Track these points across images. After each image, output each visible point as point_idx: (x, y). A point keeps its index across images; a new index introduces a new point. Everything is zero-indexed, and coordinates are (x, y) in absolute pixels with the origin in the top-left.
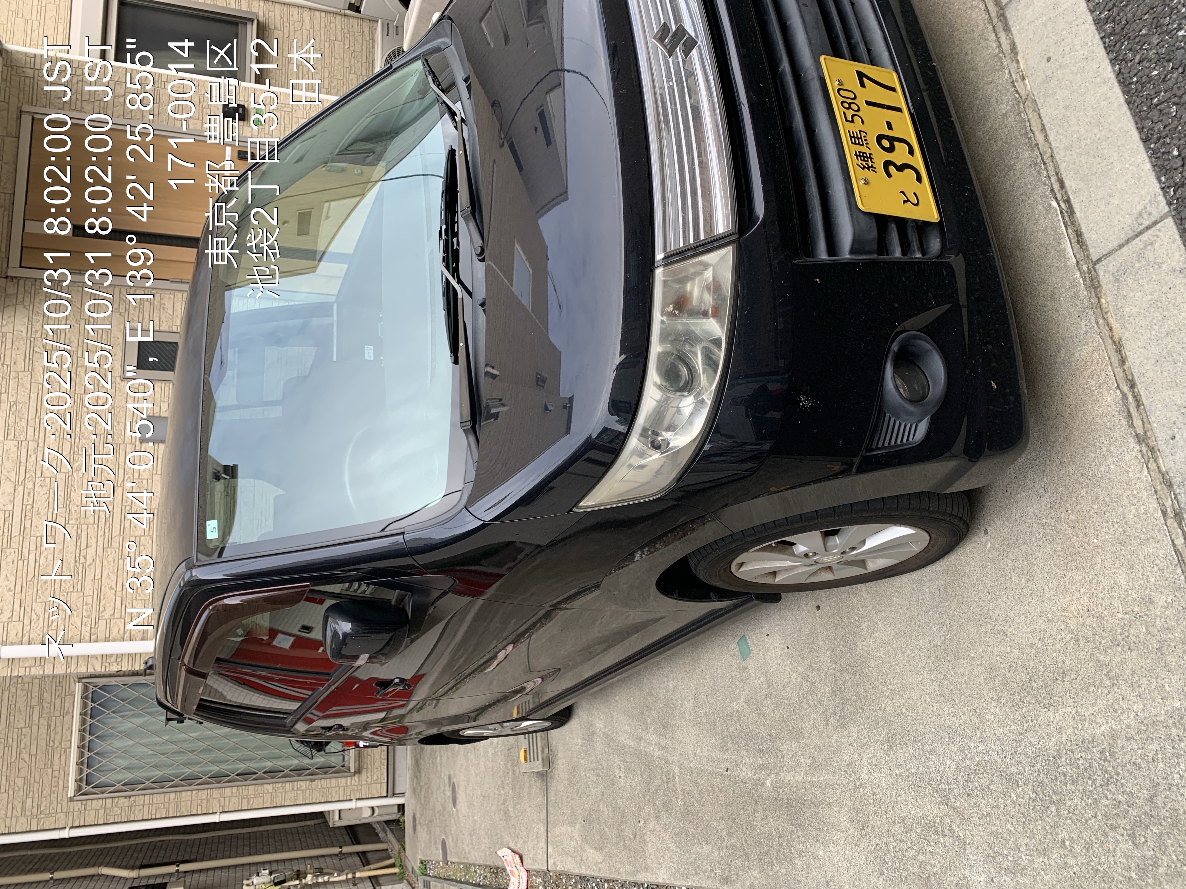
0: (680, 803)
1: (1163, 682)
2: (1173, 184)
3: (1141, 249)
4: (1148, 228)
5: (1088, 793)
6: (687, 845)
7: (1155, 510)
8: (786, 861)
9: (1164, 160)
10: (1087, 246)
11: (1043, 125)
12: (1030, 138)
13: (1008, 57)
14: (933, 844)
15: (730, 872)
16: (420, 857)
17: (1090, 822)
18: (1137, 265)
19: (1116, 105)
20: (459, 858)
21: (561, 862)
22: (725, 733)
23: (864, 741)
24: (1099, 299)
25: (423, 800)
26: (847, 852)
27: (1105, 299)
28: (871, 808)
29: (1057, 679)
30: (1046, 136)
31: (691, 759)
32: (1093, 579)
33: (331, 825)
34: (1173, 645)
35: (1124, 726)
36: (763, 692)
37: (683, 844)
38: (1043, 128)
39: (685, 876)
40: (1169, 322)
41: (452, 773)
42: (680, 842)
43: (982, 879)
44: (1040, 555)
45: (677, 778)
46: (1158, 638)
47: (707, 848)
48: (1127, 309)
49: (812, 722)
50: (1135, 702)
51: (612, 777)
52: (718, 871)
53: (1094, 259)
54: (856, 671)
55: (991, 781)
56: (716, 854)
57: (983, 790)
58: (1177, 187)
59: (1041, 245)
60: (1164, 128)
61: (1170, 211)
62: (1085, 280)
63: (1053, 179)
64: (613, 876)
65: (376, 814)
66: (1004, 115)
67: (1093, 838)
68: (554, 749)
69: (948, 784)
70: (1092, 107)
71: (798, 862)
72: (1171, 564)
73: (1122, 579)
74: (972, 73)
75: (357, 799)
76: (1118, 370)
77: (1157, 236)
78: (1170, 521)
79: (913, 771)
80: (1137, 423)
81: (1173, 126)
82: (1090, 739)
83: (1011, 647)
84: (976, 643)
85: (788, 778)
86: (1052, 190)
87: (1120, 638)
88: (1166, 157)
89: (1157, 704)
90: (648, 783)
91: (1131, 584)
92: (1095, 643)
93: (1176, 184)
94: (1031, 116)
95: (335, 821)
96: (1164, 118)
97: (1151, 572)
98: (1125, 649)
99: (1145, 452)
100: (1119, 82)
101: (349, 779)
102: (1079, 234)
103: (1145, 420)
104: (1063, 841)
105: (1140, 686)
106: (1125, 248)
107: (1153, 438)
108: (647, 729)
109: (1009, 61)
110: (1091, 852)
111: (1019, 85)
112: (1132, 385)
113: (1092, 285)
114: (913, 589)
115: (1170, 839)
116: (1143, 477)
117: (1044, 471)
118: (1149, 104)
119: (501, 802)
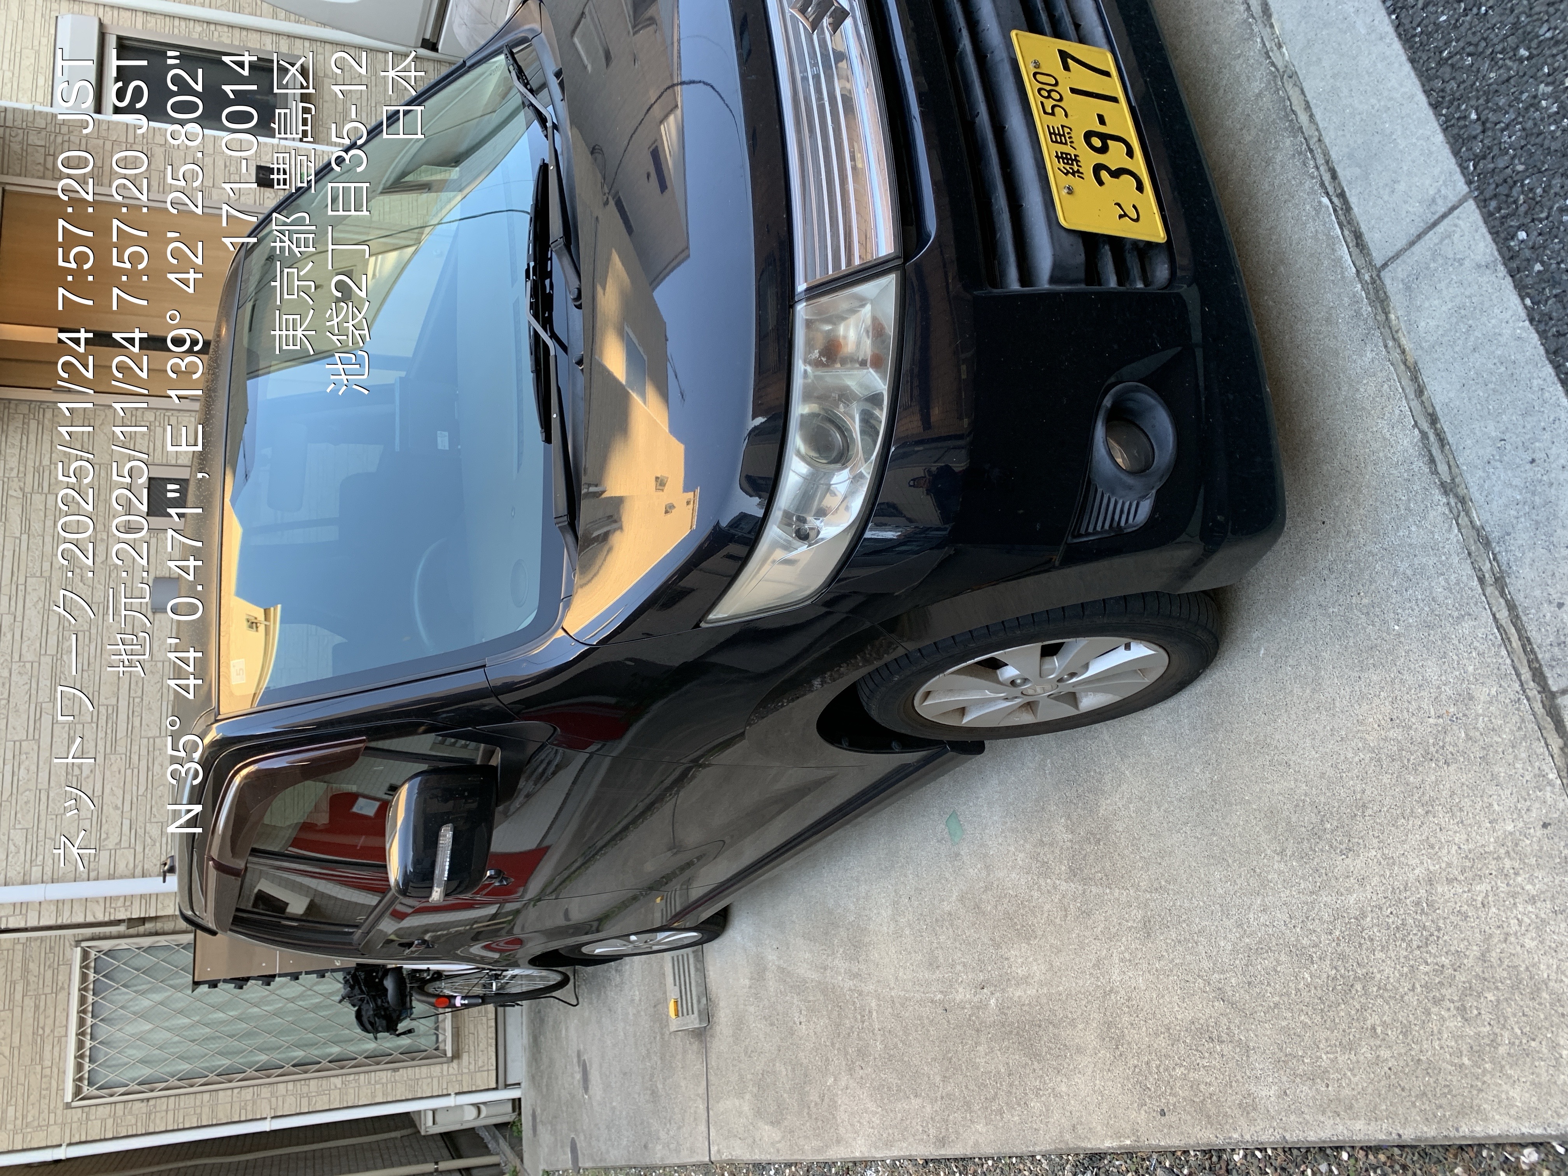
0: (879, 1046)
1: (1490, 800)
2: (1472, 157)
3: (1435, 245)
4: (1444, 216)
5: (1402, 960)
6: (890, 1101)
7: (1469, 577)
8: (1019, 1105)
9: (1461, 128)
10: (1369, 249)
11: (1307, 102)
12: (1292, 120)
13: (1259, 22)
14: (1207, 1055)
15: (947, 1129)
16: (543, 1166)
17: (1406, 998)
18: (1432, 265)
19: (1396, 65)
20: (594, 1161)
21: (728, 1147)
22: (935, 945)
23: (1113, 930)
24: (1386, 314)
25: (545, 1090)
26: (1098, 1082)
27: (1395, 313)
28: (1126, 1018)
29: (1355, 815)
30: (1311, 116)
31: (892, 985)
32: (1395, 678)
33: (423, 1133)
34: (1500, 750)
35: (1444, 865)
36: (982, 884)
37: (886, 1101)
38: (1308, 107)
39: (889, 1144)
40: (1476, 333)
41: (582, 1047)
42: (882, 1099)
43: (1272, 1093)
44: (1327, 656)
45: (874, 1014)
46: (1481, 743)
47: (916, 1102)
48: (1423, 324)
49: (1046, 915)
50: (1455, 832)
51: (791, 1024)
52: (932, 1131)
53: (1379, 264)
54: (1099, 840)
55: (1278, 961)
56: (928, 1109)
57: (1268, 974)
58: (1478, 159)
59: (1312, 255)
60: (1458, 86)
61: (1471, 191)
62: (1367, 294)
63: (1322, 169)
64: (797, 1157)
65: (483, 1115)
66: (1259, 95)
67: (1411, 1017)
68: (713, 997)
69: (1223, 972)
70: (1367, 72)
71: (1036, 1105)
72: (1493, 645)
73: (1432, 671)
74: (1215, 48)
75: (456, 1094)
76: (1415, 404)
77: (1456, 226)
78: (1489, 590)
79: (1177, 961)
80: (1442, 468)
81: (1469, 83)
82: (1402, 887)
83: (1296, 780)
84: (1251, 781)
85: (1018, 994)
86: (1322, 185)
87: (1432, 749)
88: (1462, 123)
89: (1484, 830)
90: (838, 1025)
91: (1443, 678)
92: (1402, 762)
93: (1476, 156)
94: (1290, 93)
95: (428, 1127)
96: (1457, 74)
97: (1469, 659)
98: (1441, 764)
99: (1453, 504)
100: (1399, 36)
101: (445, 1066)
102: (1358, 236)
103: (1451, 463)
104: (1374, 1028)
105: (1461, 810)
106: (1416, 248)
107: (1463, 486)
108: (833, 953)
109: (1261, 25)
110: (1410, 1037)
111: (1275, 56)
112: (1433, 419)
113: (1378, 298)
114: (1168, 722)
115: (1510, 1006)
116: (1452, 536)
117: (1328, 546)
118: (1438, 59)
119: (647, 1077)
